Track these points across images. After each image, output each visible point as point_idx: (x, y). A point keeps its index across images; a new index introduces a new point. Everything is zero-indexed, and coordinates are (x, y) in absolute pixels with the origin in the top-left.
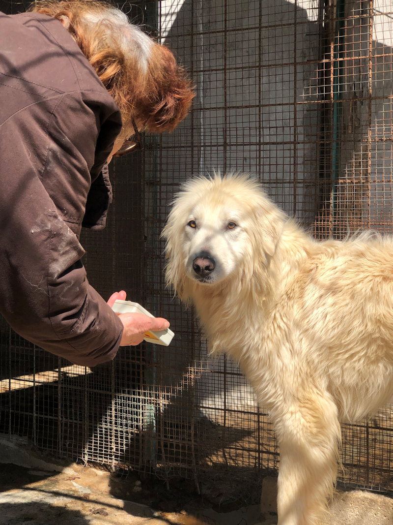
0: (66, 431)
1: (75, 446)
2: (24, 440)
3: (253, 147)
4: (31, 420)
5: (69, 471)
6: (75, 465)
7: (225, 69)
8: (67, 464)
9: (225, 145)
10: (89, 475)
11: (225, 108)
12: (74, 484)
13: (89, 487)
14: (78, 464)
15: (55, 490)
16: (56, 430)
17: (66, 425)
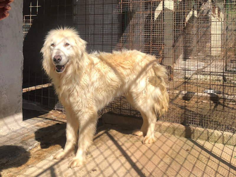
0: (50, 101)
1: (53, 105)
2: (39, 103)
3: (101, 25)
4: (41, 98)
5: (51, 112)
6: (53, 110)
7: (94, 4)
8: (50, 110)
9: (94, 24)
10: (56, 113)
11: (94, 15)
12: (52, 116)
13: (56, 117)
14: (54, 110)
15: (46, 117)
16: (48, 101)
17: (51, 99)
